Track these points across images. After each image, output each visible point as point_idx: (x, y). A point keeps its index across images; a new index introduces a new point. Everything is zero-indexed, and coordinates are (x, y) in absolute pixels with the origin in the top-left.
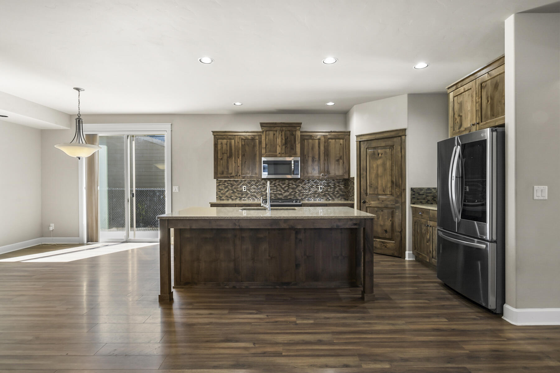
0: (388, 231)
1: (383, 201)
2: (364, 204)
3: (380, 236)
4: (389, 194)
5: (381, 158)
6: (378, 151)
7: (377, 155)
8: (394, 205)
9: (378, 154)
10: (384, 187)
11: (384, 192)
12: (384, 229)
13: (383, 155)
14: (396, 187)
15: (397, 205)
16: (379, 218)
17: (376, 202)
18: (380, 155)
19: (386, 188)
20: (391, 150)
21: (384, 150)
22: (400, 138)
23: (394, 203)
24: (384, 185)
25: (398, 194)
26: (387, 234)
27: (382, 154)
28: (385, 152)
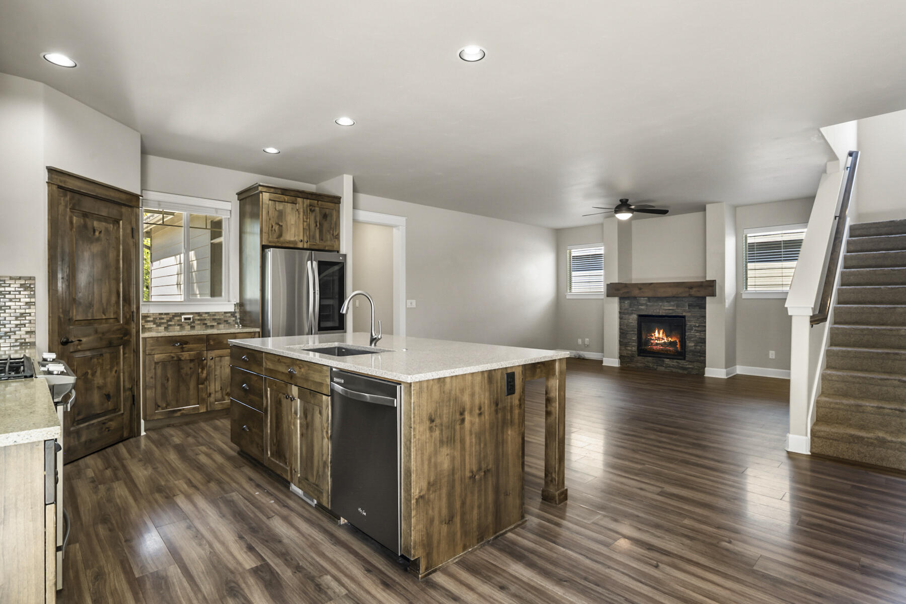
0: (111, 395)
1: (103, 334)
2: (65, 347)
3: (98, 412)
4: (112, 317)
5: (98, 240)
6: (93, 224)
7: (92, 233)
8: (122, 338)
9: (94, 231)
10: (105, 304)
11: (105, 315)
12: (104, 392)
13: (102, 235)
14: (125, 304)
15: (126, 338)
16: (96, 372)
17: (91, 338)
18: (97, 233)
19: (107, 304)
20: (115, 228)
21: (104, 224)
22: (130, 209)
23: (122, 336)
24: (104, 301)
25: (128, 317)
26: (110, 403)
27: (100, 232)
28: (107, 230)
